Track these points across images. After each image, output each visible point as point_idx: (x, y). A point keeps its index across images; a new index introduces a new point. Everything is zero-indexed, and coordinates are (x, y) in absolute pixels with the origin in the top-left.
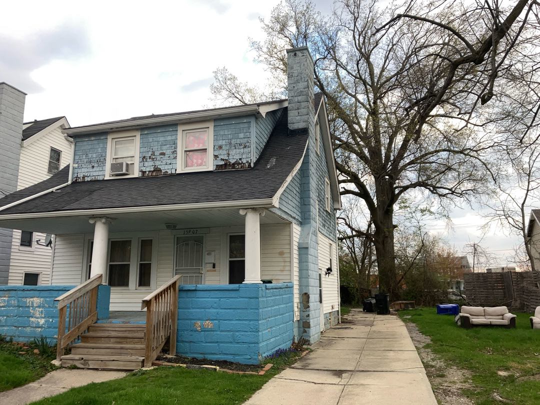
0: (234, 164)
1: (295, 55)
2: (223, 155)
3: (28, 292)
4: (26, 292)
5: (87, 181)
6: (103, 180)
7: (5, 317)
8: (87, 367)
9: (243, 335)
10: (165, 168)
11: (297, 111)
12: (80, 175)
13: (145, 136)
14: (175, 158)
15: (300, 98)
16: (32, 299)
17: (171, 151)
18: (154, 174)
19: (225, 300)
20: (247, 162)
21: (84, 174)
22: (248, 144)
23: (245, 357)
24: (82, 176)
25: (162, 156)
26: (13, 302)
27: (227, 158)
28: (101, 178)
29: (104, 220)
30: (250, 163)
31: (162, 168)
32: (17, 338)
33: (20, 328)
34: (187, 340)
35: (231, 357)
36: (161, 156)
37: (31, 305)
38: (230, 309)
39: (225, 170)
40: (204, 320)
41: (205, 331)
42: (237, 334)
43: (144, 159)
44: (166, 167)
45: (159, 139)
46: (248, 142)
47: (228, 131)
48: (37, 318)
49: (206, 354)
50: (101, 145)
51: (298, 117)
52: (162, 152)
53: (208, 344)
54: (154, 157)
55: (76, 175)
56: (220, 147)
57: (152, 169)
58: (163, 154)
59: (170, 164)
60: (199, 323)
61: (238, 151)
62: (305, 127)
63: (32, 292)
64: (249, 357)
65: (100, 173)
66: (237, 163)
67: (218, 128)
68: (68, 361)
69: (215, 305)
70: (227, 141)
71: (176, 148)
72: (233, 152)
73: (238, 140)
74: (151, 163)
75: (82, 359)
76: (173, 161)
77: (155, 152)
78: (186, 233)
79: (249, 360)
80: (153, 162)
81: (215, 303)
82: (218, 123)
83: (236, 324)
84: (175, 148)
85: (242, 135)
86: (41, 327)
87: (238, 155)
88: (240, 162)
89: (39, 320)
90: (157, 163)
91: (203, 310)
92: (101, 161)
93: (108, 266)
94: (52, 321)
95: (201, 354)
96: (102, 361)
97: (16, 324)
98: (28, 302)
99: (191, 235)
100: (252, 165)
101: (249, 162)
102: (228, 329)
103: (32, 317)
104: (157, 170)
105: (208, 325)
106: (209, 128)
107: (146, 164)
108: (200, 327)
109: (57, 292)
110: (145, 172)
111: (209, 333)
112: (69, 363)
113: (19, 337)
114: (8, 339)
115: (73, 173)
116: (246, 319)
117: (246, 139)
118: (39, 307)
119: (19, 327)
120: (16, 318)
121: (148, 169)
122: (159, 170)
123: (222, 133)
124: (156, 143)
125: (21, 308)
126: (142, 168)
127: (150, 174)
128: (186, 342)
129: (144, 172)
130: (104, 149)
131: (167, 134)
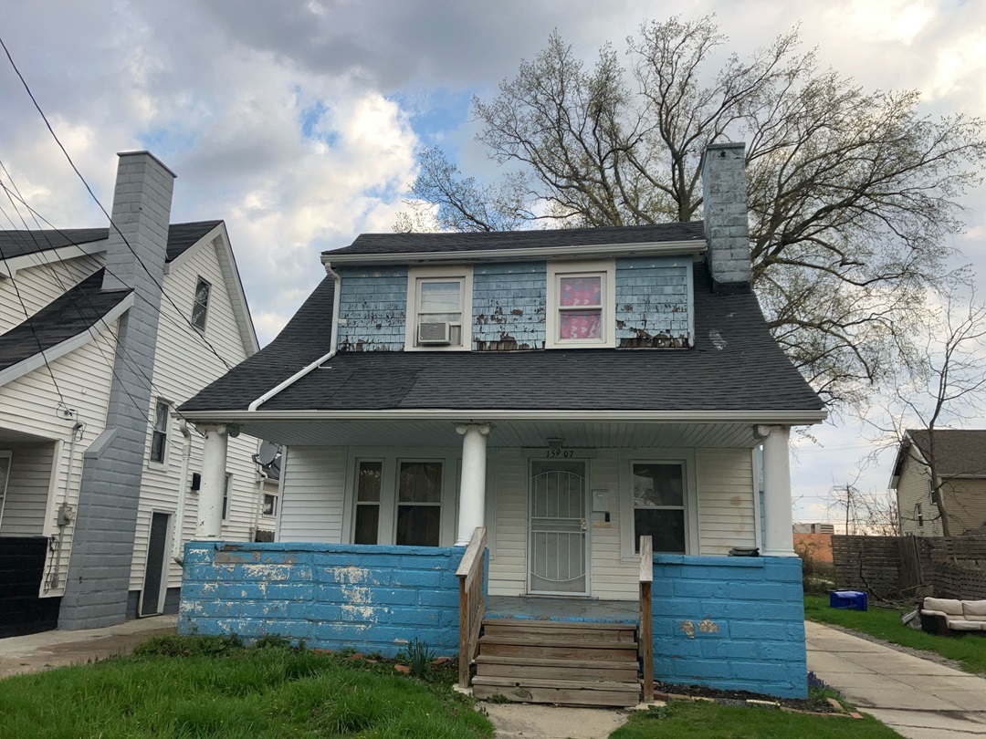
0: (656, 339)
1: (723, 155)
2: (633, 320)
3: (337, 556)
4: (330, 556)
5: (368, 352)
6: (402, 352)
7: (287, 602)
8: (528, 699)
9: (774, 647)
10: (521, 338)
11: (729, 251)
12: (354, 340)
13: (481, 278)
14: (543, 321)
15: (733, 230)
16: (345, 570)
17: (534, 308)
18: (502, 347)
19: (738, 583)
20: (682, 337)
21: (361, 338)
22: (681, 306)
23: (782, 685)
24: (356, 341)
25: (517, 317)
26: (303, 574)
27: (642, 328)
28: (396, 348)
29: (486, 430)
30: (687, 340)
31: (517, 337)
32: (315, 642)
33: (320, 624)
34: (667, 653)
35: (755, 684)
36: (514, 317)
37: (342, 581)
38: (749, 600)
39: (638, 348)
40: (699, 619)
41: (701, 638)
42: (764, 644)
43: (480, 319)
44: (525, 336)
45: (508, 287)
46: (682, 302)
47: (643, 282)
48: (359, 605)
49: (706, 678)
50: (395, 289)
51: (732, 262)
52: (516, 308)
53: (707, 661)
54: (500, 317)
55: (343, 339)
56: (629, 308)
57: (499, 339)
58: (519, 313)
59: (532, 331)
60: (690, 623)
61: (663, 316)
62: (745, 279)
63: (344, 556)
64: (789, 686)
65: (396, 339)
66: (660, 337)
67: (624, 274)
68: (487, 689)
69: (720, 592)
70: (641, 297)
71: (543, 303)
72: (653, 318)
73: (663, 297)
74: (496, 328)
75: (518, 684)
76: (540, 327)
77: (503, 308)
78: (551, 455)
79: (790, 691)
80: (499, 326)
81: (721, 589)
82: (623, 265)
83: (761, 626)
84: (540, 304)
85: (669, 290)
86: (366, 622)
87: (663, 324)
88: (668, 336)
89: (362, 609)
90: (508, 329)
91: (696, 601)
92: (397, 317)
93: (397, 508)
94: (389, 612)
95: (697, 678)
96: (558, 689)
97: (312, 616)
98: (336, 574)
99: (561, 460)
100: (691, 343)
101: (686, 337)
102: (748, 636)
103: (346, 603)
104: (507, 340)
105: (708, 628)
106: (606, 272)
107: (486, 329)
108: (693, 630)
109: (399, 557)
110: (485, 342)
111: (710, 641)
112: (489, 692)
113: (318, 639)
114: (295, 643)
115: (339, 336)
116: (780, 618)
117: (677, 297)
118: (360, 584)
119: (318, 621)
120: (311, 603)
121: (490, 338)
122: (510, 341)
123: (631, 282)
124: (505, 292)
125: (321, 586)
126: (478, 336)
127: (494, 347)
128: (666, 656)
129: (481, 344)
130: (402, 296)
131: (526, 277)
